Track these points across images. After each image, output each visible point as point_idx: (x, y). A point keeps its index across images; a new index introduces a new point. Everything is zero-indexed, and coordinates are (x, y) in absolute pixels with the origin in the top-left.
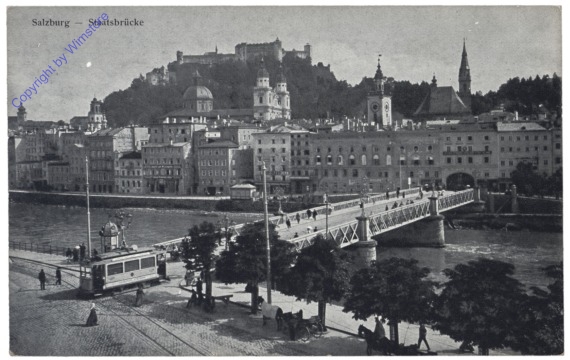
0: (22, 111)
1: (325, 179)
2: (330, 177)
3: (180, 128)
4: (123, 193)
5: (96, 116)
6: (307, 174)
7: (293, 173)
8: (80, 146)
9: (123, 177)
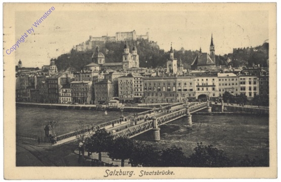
0: (20, 62)
1: (148, 97)
2: (150, 97)
3: (87, 75)
4: (63, 103)
5: (53, 66)
6: (141, 95)
7: (135, 95)
8: (44, 82)
9: (62, 96)
